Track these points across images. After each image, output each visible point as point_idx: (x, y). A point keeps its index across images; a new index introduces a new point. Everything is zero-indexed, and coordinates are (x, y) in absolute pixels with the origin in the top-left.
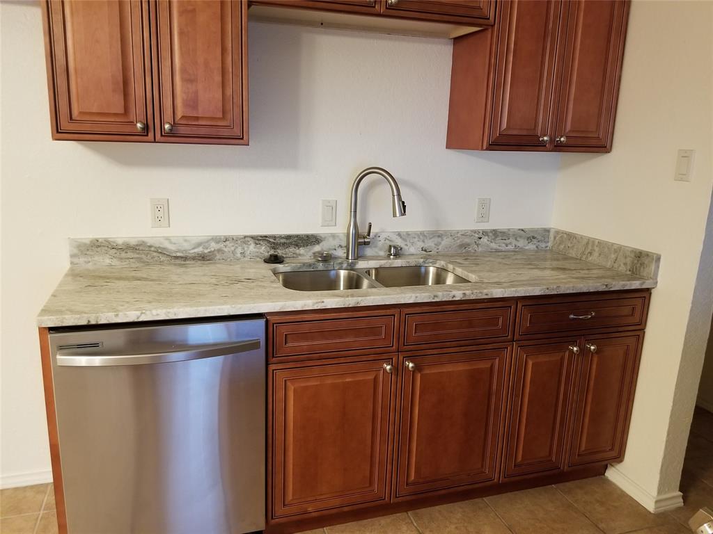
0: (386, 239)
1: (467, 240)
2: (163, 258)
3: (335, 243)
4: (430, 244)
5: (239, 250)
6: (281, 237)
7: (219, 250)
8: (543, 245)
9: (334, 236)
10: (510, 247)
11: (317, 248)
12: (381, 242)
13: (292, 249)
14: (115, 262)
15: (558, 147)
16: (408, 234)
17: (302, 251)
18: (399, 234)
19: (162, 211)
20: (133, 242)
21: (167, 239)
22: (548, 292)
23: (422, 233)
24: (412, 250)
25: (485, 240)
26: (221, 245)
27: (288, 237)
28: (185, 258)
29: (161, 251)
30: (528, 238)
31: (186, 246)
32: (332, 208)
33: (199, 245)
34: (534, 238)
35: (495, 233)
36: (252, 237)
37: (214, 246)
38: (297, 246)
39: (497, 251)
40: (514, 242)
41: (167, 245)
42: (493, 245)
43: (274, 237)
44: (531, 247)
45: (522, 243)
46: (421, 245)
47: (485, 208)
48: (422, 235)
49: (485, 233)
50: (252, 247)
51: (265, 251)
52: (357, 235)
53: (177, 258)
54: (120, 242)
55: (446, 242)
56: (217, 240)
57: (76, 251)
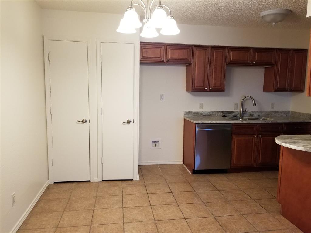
0: (249, 112)
1: (269, 113)
2: (201, 115)
3: (237, 113)
4: (259, 114)
5: (217, 114)
6: (225, 111)
7: (213, 114)
8: (288, 115)
9: (237, 111)
10: (279, 115)
11: (233, 114)
12: (248, 113)
13: (228, 114)
14: (192, 116)
15: (291, 91)
16: (254, 111)
17: (230, 115)
18: (252, 111)
19: (201, 106)
20: (196, 112)
21: (203, 111)
22: (290, 122)
23: (258, 111)
24: (255, 115)
25: (273, 113)
26: (213, 113)
27: (227, 111)
28: (206, 116)
29: (201, 114)
30: (284, 113)
31: (206, 113)
32: (236, 105)
33: (208, 113)
34: (286, 113)
35: (276, 112)
36: (220, 111)
37: (211, 113)
38: (229, 113)
39: (276, 116)
40: (281, 114)
41: (202, 113)
42: (275, 115)
43: (224, 111)
44: (285, 115)
45: (282, 114)
46: (257, 114)
47: (273, 105)
48: (258, 112)
49: (273, 112)
50: (219, 114)
51: (222, 114)
52: (243, 111)
53: (204, 115)
54: (194, 112)
55: (263, 113)
56: (212, 112)
57: (185, 113)
